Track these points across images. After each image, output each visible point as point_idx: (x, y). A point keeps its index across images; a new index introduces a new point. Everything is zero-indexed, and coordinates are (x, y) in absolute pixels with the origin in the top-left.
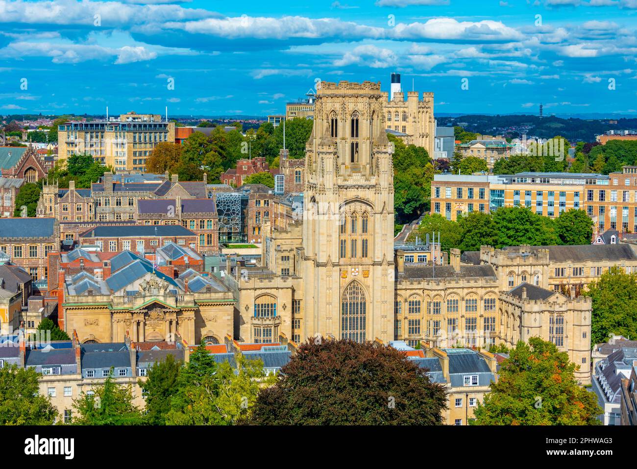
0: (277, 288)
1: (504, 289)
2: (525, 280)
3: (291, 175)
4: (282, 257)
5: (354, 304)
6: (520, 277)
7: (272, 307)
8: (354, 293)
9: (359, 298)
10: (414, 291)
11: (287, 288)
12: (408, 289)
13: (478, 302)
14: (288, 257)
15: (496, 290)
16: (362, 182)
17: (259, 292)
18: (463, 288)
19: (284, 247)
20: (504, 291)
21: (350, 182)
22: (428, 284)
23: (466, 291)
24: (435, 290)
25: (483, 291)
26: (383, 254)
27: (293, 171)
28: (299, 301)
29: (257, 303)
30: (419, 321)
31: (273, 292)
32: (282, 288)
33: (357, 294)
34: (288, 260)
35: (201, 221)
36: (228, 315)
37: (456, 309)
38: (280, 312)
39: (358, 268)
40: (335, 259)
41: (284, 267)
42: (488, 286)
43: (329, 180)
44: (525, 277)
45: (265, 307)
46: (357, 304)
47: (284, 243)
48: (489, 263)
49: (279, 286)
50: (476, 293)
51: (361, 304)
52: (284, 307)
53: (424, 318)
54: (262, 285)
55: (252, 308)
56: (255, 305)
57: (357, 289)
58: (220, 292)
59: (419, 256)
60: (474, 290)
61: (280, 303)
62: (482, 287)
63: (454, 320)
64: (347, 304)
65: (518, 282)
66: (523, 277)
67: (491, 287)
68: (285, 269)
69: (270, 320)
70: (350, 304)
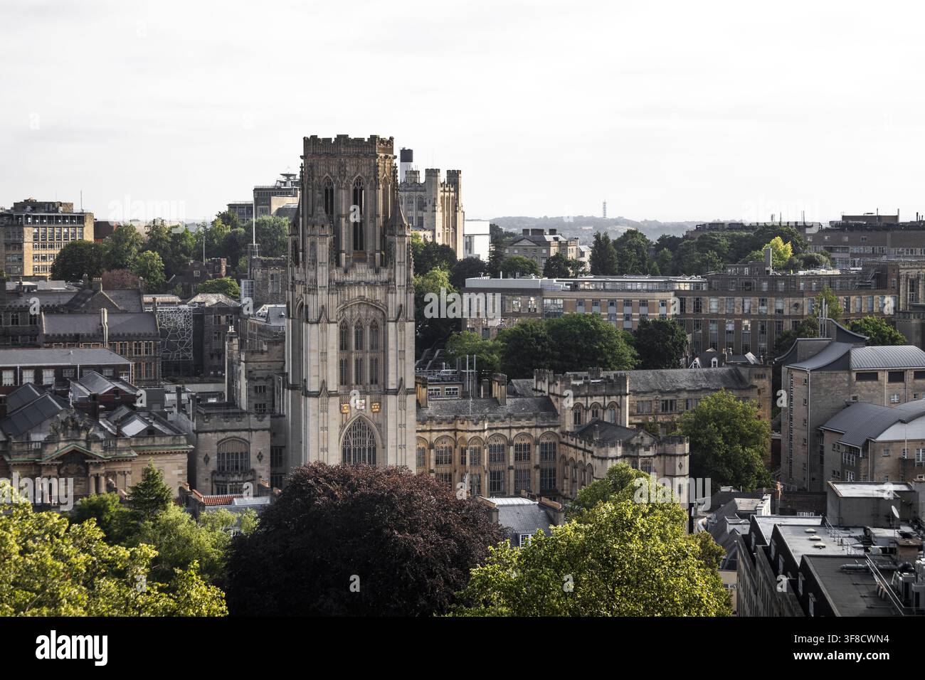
0: (250, 430)
1: (568, 429)
2: (597, 416)
3: (264, 279)
4: (256, 387)
5: (359, 449)
6: (590, 412)
7: (242, 457)
8: (359, 434)
9: (367, 442)
10: (443, 433)
11: (264, 430)
12: (435, 431)
13: (532, 449)
14: (264, 387)
15: (557, 431)
16: (370, 277)
17: (222, 436)
18: (510, 428)
19: (259, 374)
20: (568, 432)
21: (352, 277)
22: (462, 423)
23: (515, 432)
24: (472, 431)
25: (539, 432)
26: (399, 378)
27: (267, 274)
28: (281, 450)
29: (222, 451)
30: (450, 475)
31: (244, 435)
32: (256, 430)
33: (364, 436)
34: (264, 391)
35: (136, 344)
36: (180, 468)
37: (502, 458)
38: (254, 464)
39: (365, 399)
40: (333, 385)
41: (259, 402)
42: (546, 424)
43: (322, 275)
44: (597, 411)
45: (232, 457)
46: (364, 449)
47: (257, 368)
48: (547, 393)
49: (252, 427)
50: (529, 436)
51: (369, 449)
52: (260, 457)
53: (458, 471)
54: (226, 425)
55: (214, 458)
56: (218, 454)
57: (364, 428)
58: (169, 436)
59: (447, 390)
60: (526, 430)
61: (254, 450)
62: (536, 427)
63: (499, 473)
64: (349, 451)
65: (588, 418)
66: (593, 411)
67: (549, 427)
68: (260, 405)
69: (239, 476)
70: (355, 450)
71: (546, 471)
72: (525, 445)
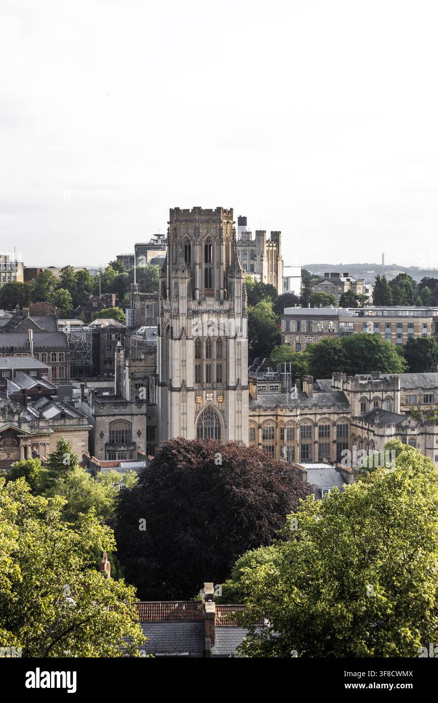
0: (132, 415)
1: (356, 415)
2: (377, 406)
3: (142, 309)
4: (136, 384)
5: (209, 429)
6: (372, 403)
7: (126, 434)
8: (209, 418)
9: (214, 423)
10: (268, 418)
11: (142, 415)
12: (262, 416)
13: (331, 428)
14: (142, 384)
15: (349, 416)
16: (217, 307)
17: (113, 419)
18: (315, 414)
19: (138, 375)
20: (356, 417)
21: (204, 307)
22: (282, 411)
23: (319, 417)
24: (288, 416)
25: (336, 417)
26: (237, 378)
27: (144, 305)
28: (154, 428)
29: (112, 429)
30: (273, 447)
31: (128, 418)
32: (136, 415)
33: (212, 419)
34: (142, 387)
35: (52, 354)
36: (83, 441)
37: (310, 435)
38: (135, 439)
39: (213, 393)
40: (190, 383)
42: (341, 412)
43: (183, 306)
44: (377, 402)
45: (120, 434)
46: (212, 428)
47: (137, 371)
48: (341, 390)
49: (134, 413)
50: (329, 419)
51: (216, 428)
52: (139, 433)
53: (278, 445)
54: (116, 411)
55: (107, 434)
56: (110, 431)
57: (212, 414)
58: (75, 418)
59: (271, 386)
60: (327, 416)
61: (135, 429)
62: (334, 413)
63: (307, 446)
64: (202, 429)
65: (371, 407)
66: (374, 402)
67: (343, 413)
69: (125, 447)
70: (205, 429)
71: (341, 444)
72: (326, 426)
